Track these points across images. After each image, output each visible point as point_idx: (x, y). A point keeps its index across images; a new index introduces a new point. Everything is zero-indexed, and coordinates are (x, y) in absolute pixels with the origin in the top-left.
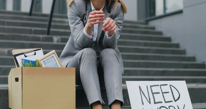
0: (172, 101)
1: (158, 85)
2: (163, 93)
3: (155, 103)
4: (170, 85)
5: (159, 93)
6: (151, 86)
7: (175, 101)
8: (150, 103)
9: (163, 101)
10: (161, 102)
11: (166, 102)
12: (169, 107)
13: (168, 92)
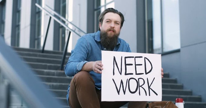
0: (143, 74)
1: (133, 57)
2: (136, 65)
3: (126, 74)
4: (145, 58)
5: (132, 65)
6: (126, 58)
7: (146, 73)
8: (121, 74)
9: (134, 73)
10: (132, 74)
11: (136, 74)
12: (139, 79)
13: (142, 65)
